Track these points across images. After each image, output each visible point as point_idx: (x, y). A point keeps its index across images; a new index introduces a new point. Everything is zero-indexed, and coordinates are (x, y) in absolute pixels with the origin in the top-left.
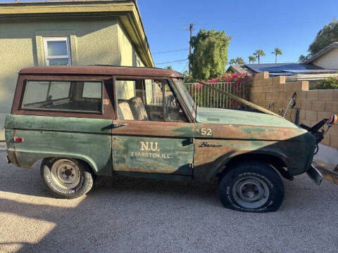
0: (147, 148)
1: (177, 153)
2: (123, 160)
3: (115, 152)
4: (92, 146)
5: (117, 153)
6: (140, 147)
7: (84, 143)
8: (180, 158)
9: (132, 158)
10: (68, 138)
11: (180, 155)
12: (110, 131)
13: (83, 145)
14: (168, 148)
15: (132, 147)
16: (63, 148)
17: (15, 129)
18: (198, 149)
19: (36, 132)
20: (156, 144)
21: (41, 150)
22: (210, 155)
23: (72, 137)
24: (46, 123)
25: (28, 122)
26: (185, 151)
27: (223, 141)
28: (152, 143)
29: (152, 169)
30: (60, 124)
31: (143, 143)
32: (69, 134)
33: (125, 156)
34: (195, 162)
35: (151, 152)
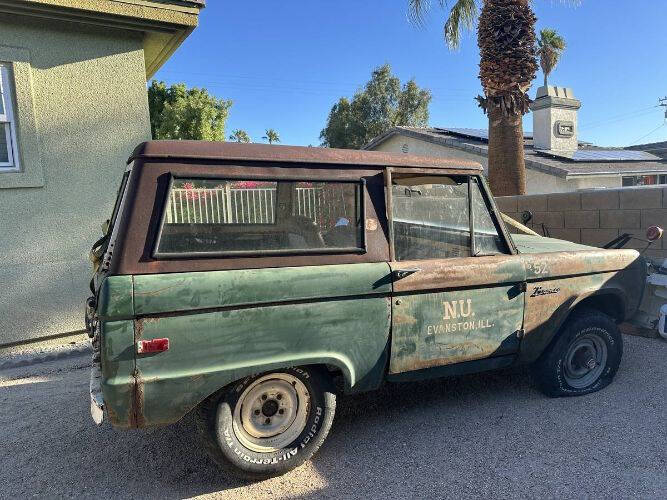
0: (454, 314)
1: (501, 314)
2: (411, 348)
3: (396, 332)
4: (351, 326)
5: (402, 335)
6: (443, 313)
7: (334, 323)
8: (505, 323)
9: (428, 340)
10: (300, 317)
11: (504, 317)
12: (388, 288)
13: (332, 329)
14: (488, 307)
15: (429, 315)
16: (283, 346)
17: (139, 317)
18: (529, 300)
19: (212, 316)
20: (469, 301)
21: (223, 362)
22: (545, 308)
23: (308, 314)
24: (241, 288)
25: (186, 292)
26: (512, 308)
27: (561, 281)
28: (462, 302)
29: (460, 354)
30: (279, 286)
31: (446, 304)
32: (301, 306)
33: (415, 338)
34: (525, 326)
35: (462, 319)
